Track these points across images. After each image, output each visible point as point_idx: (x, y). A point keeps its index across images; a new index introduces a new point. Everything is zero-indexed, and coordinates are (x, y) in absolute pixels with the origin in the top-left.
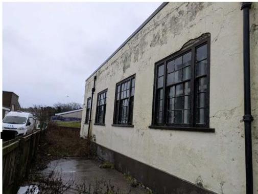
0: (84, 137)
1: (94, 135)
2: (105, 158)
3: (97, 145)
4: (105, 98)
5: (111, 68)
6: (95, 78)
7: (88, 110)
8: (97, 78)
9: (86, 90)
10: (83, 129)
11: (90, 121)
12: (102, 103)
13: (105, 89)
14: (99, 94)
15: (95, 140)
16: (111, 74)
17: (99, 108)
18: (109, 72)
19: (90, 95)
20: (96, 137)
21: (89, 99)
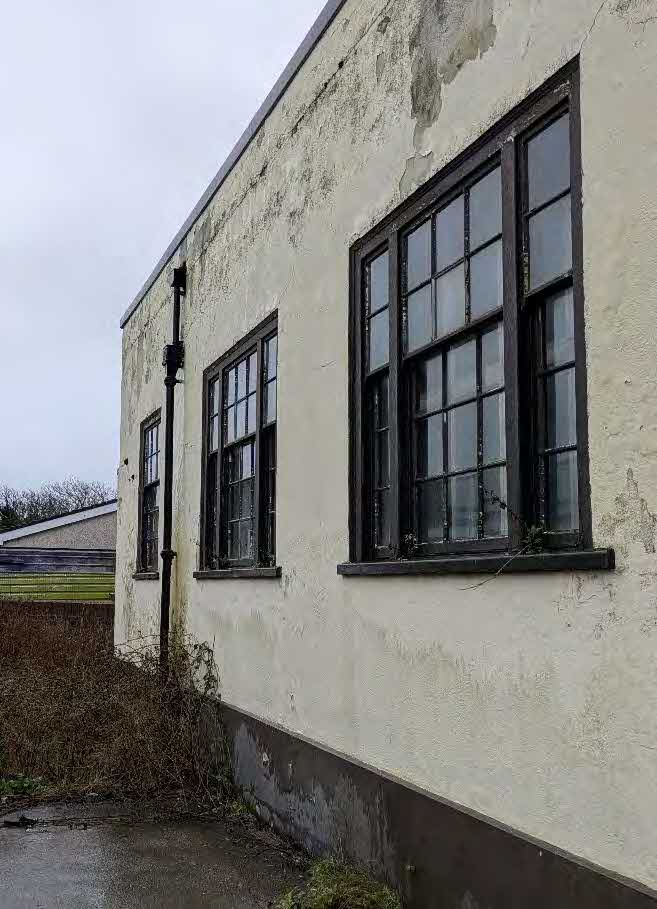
0: (138, 663)
1: (203, 648)
2: (305, 823)
3: (229, 717)
4: (264, 383)
5: (292, 162)
6: (180, 279)
7: (147, 493)
8: (194, 276)
9: (132, 375)
10: (128, 608)
11: (169, 556)
12: (242, 423)
13: (254, 323)
14: (217, 375)
15: (211, 680)
16: (293, 200)
17: (218, 466)
18: (279, 198)
19: (153, 396)
20: (218, 659)
21: (147, 426)
